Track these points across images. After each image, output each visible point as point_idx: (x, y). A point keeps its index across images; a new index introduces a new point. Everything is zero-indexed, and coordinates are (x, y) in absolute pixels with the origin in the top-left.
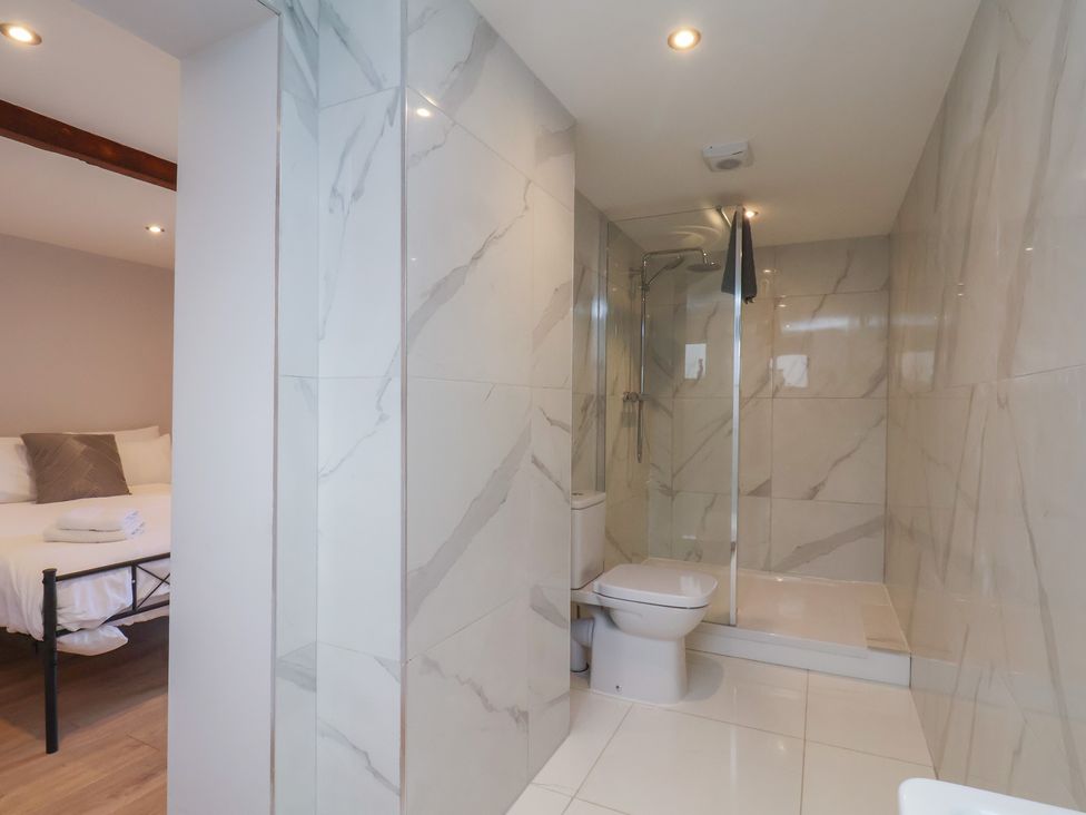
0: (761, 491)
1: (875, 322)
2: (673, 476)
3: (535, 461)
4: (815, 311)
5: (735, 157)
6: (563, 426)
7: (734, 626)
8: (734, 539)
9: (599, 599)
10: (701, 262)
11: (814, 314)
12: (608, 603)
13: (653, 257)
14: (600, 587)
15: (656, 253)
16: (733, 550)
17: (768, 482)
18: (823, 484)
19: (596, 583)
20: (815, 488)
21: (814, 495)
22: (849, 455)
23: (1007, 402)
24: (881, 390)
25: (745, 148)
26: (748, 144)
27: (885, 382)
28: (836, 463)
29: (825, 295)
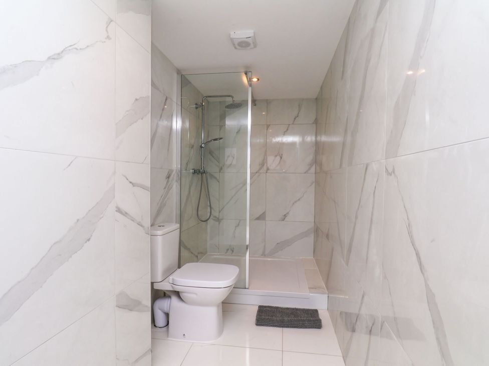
0: (261, 217)
1: (310, 139)
2: (219, 212)
3: (119, 210)
4: (284, 132)
5: (247, 40)
6: (143, 187)
7: (248, 289)
8: (247, 243)
9: (172, 287)
10: (232, 103)
11: (285, 133)
12: (177, 288)
13: (208, 98)
14: (173, 279)
15: (210, 97)
16: (247, 248)
17: (264, 213)
18: (288, 213)
19: (171, 277)
20: (285, 215)
21: (285, 219)
22: (299, 200)
23: (394, 171)
24: (313, 170)
25: (252, 35)
26: (254, 33)
27: (314, 166)
28: (293, 204)
29: (289, 125)
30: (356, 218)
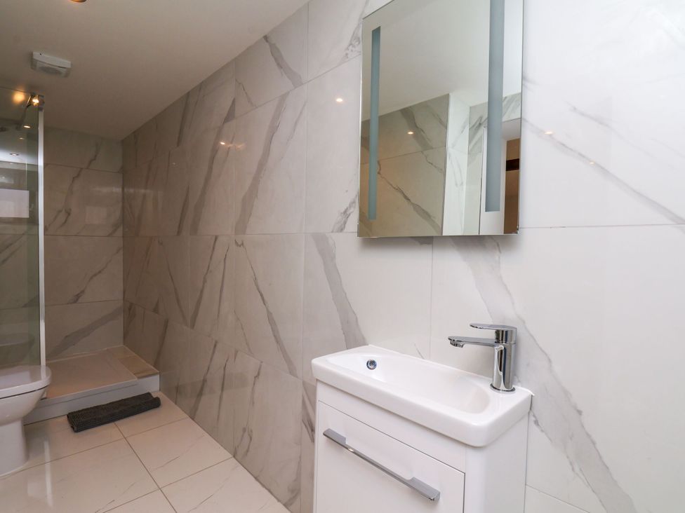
4: (74, 178)
5: (59, 69)
18: (83, 292)
20: (78, 295)
21: (77, 300)
22: (100, 272)
23: (243, 244)
24: (120, 232)
25: (69, 66)
26: (72, 65)
27: (121, 228)
28: (91, 278)
29: (82, 169)
30: (205, 281)
